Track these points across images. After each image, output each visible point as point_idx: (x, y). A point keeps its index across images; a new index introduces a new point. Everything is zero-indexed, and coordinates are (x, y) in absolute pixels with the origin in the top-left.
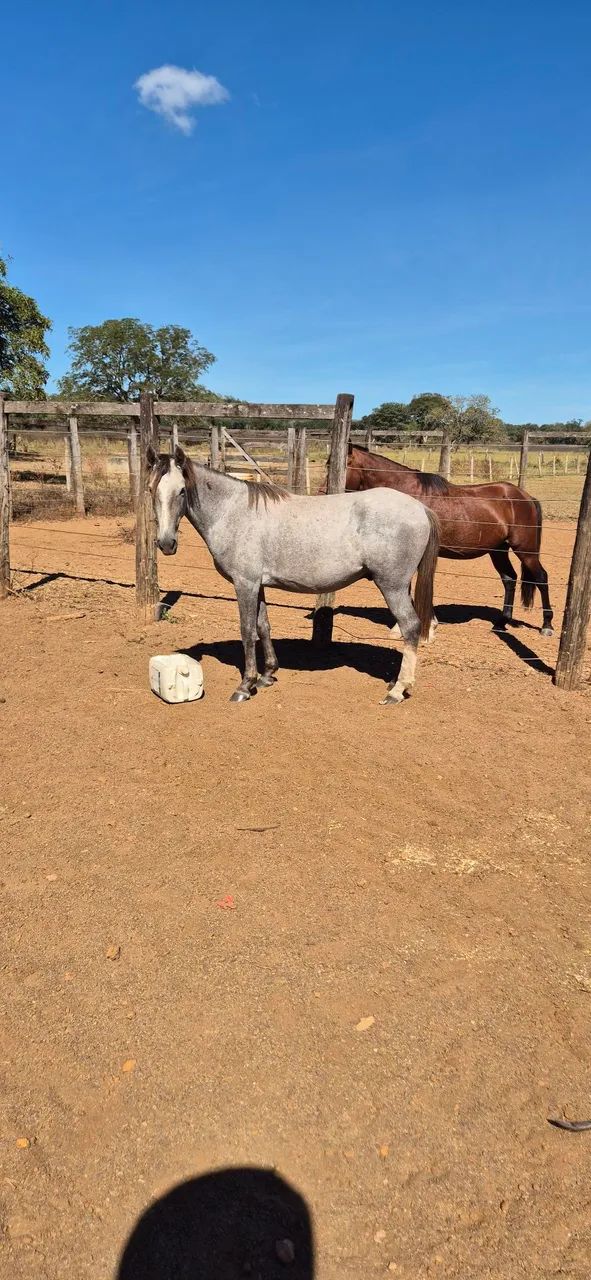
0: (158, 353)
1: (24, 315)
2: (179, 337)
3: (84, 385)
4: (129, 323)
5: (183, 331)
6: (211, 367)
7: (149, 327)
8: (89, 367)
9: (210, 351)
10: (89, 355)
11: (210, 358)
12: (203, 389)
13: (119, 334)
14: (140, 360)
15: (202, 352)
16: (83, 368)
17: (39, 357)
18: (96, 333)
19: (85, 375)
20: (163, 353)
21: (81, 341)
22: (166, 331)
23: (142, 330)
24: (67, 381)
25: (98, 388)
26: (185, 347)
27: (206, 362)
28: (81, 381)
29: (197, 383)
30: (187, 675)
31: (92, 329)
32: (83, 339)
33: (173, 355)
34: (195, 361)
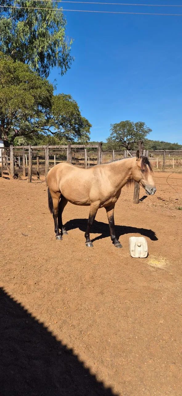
1: (85, 123)
2: (141, 125)
3: (114, 140)
4: (127, 122)
5: (143, 123)
6: (150, 133)
7: (133, 123)
8: (115, 135)
9: (150, 128)
10: (116, 131)
11: (150, 130)
12: (147, 139)
13: (124, 125)
14: (130, 132)
15: (148, 129)
16: (113, 135)
17: (88, 134)
18: (118, 125)
19: (114, 137)
20: (136, 129)
21: (114, 128)
22: (138, 123)
23: (131, 124)
24: (109, 139)
25: (118, 141)
26: (143, 128)
27: (149, 132)
28: (113, 139)
29: (145, 138)
30: (140, 246)
31: (117, 124)
32: (114, 127)
33: (139, 130)
34: (146, 131)
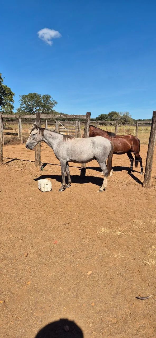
0: (43, 101)
1: (8, 92)
2: (48, 98)
4: (35, 94)
5: (49, 96)
7: (40, 95)
8: (25, 105)
9: (56, 101)
10: (25, 102)
12: (54, 111)
13: (32, 97)
14: (38, 103)
15: (54, 101)
16: (23, 105)
17: (11, 103)
18: (27, 97)
19: (23, 107)
20: (44, 101)
22: (45, 96)
23: (38, 96)
24: (19, 109)
25: (27, 111)
26: (49, 100)
27: (55, 104)
28: (23, 109)
29: (53, 109)
30: (47, 185)
31: (26, 95)
32: (23, 98)
33: (46, 102)
34: (52, 104)
